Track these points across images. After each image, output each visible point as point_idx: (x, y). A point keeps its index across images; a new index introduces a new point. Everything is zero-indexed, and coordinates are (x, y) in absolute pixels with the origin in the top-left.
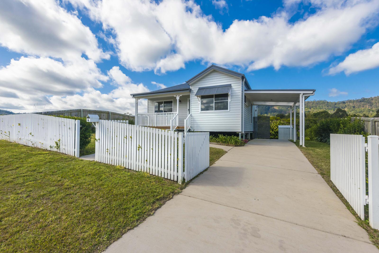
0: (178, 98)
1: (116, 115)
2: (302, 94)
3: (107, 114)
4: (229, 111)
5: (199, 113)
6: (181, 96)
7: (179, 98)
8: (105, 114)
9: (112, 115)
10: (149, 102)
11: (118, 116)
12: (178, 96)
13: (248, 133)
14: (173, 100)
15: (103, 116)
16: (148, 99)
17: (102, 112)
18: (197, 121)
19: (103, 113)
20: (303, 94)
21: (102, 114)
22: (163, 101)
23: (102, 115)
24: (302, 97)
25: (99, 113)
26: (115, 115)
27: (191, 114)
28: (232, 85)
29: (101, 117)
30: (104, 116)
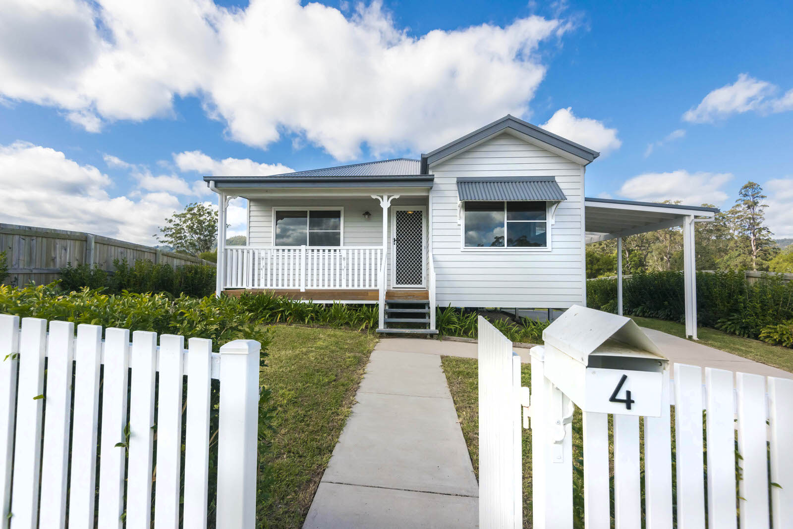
0: (385, 204)
1: (113, 248)
2: (693, 218)
3: (78, 243)
4: (549, 249)
5: (458, 252)
6: (397, 197)
7: (389, 205)
8: (69, 242)
9: (98, 245)
10: (253, 208)
11: (120, 250)
12: (385, 198)
14: (341, 209)
15: (63, 251)
16: (251, 200)
17: (58, 234)
18: (452, 277)
19: (63, 241)
21: (59, 243)
22: (308, 209)
23: (58, 246)
25: (44, 240)
26: (110, 247)
27: (433, 254)
28: (557, 179)
29: (53, 255)
30: (66, 250)
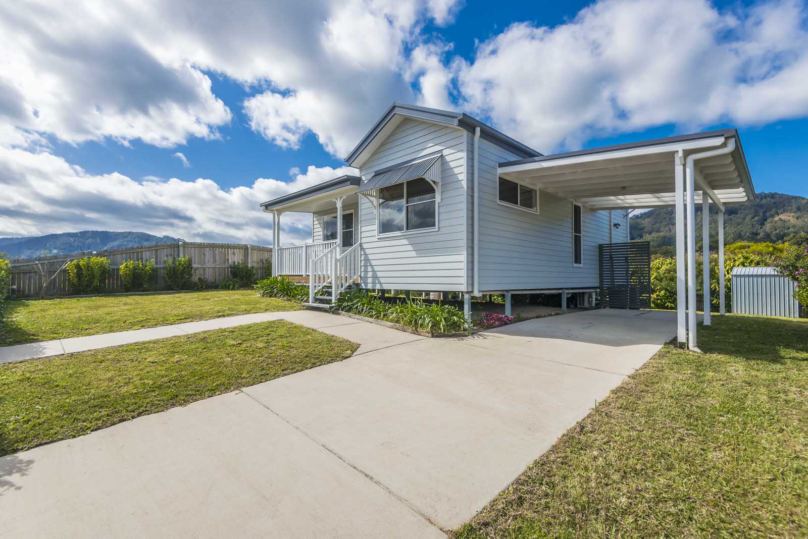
0: (339, 205)
1: (266, 252)
2: (681, 154)
4: (437, 229)
5: (375, 239)
9: (255, 251)
10: (315, 219)
12: (339, 200)
13: (560, 291)
17: (229, 246)
20: (687, 153)
21: (231, 251)
24: (684, 165)
26: (264, 252)
27: (361, 243)
28: (445, 152)
